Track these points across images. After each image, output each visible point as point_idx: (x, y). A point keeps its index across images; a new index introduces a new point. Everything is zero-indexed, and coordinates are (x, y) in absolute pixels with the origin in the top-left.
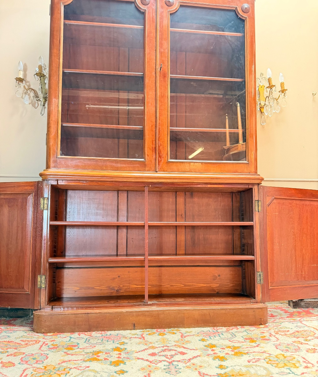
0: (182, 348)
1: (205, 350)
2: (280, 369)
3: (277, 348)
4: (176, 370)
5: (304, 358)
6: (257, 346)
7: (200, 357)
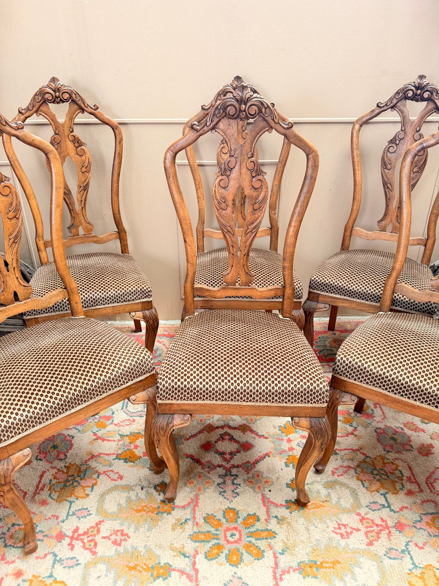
0: (248, 432)
1: (279, 439)
2: (373, 493)
3: (378, 440)
4: (233, 489)
5: (410, 468)
6: (352, 434)
7: (269, 457)
